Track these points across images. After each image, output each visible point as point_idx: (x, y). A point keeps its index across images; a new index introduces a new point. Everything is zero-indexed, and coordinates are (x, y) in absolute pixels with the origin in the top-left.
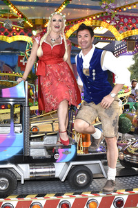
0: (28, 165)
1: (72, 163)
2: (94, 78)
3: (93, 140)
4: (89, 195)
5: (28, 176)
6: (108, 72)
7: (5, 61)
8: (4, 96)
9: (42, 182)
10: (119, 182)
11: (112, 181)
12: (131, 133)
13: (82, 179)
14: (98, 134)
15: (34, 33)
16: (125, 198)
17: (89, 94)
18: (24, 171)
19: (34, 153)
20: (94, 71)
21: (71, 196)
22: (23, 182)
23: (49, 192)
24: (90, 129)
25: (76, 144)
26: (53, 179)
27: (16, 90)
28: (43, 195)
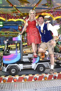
0: (22, 64)
1: (38, 64)
2: (45, 33)
3: (45, 55)
4: (44, 75)
5: (22, 68)
6: (50, 31)
7: (14, 28)
8: (13, 40)
9: (27, 70)
10: (55, 70)
11: (52, 70)
12: (59, 52)
13: (41, 69)
14: (47, 53)
15: (24, 18)
16: (57, 75)
18: (21, 66)
19: (24, 60)
20: (45, 31)
21: (38, 75)
22: (20, 70)
23: (30, 74)
24: (44, 51)
25: (39, 57)
26: (31, 69)
27: (18, 38)
28: (28, 75)
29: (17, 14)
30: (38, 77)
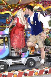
0: (11, 60)
1: (28, 58)
4: (35, 70)
5: (11, 64)
7: (2, 22)
9: (17, 66)
10: (46, 64)
11: (43, 64)
13: (32, 64)
15: (12, 10)
17: (33, 31)
18: (10, 62)
21: (28, 70)
22: (9, 66)
23: (20, 69)
25: (29, 51)
26: (21, 64)
28: (17, 70)
29: (4, 7)
30: (28, 72)
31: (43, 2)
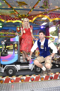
0: (20, 65)
7: (13, 29)
8: (11, 41)
13: (38, 70)
15: (22, 19)
16: (53, 76)
22: (18, 71)
23: (27, 74)
29: (15, 16)
31: (50, 14)
